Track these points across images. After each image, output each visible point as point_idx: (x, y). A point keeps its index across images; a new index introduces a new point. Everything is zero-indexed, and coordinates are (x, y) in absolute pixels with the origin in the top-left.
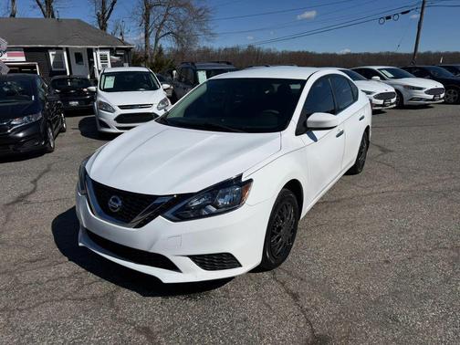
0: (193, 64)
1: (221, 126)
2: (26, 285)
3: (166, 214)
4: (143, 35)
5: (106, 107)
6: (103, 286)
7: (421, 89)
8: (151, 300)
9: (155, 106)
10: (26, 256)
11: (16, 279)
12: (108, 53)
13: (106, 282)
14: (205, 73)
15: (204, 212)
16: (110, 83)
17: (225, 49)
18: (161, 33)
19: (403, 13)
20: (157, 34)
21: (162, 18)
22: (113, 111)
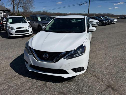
0: (36, 15)
1: (66, 31)
2: (14, 86)
3: (64, 58)
4: (13, 7)
5: (12, 28)
6: (40, 83)
7: (94, 22)
8: (58, 84)
9: (27, 28)
10: (7, 77)
11: (8, 85)
12: (2, 12)
13: (40, 81)
14: (40, 18)
15: (75, 56)
16: (11, 21)
17: (37, 12)
18: (18, 6)
19: (85, 3)
20: (17, 7)
21: (18, 2)
22: (14, 29)
